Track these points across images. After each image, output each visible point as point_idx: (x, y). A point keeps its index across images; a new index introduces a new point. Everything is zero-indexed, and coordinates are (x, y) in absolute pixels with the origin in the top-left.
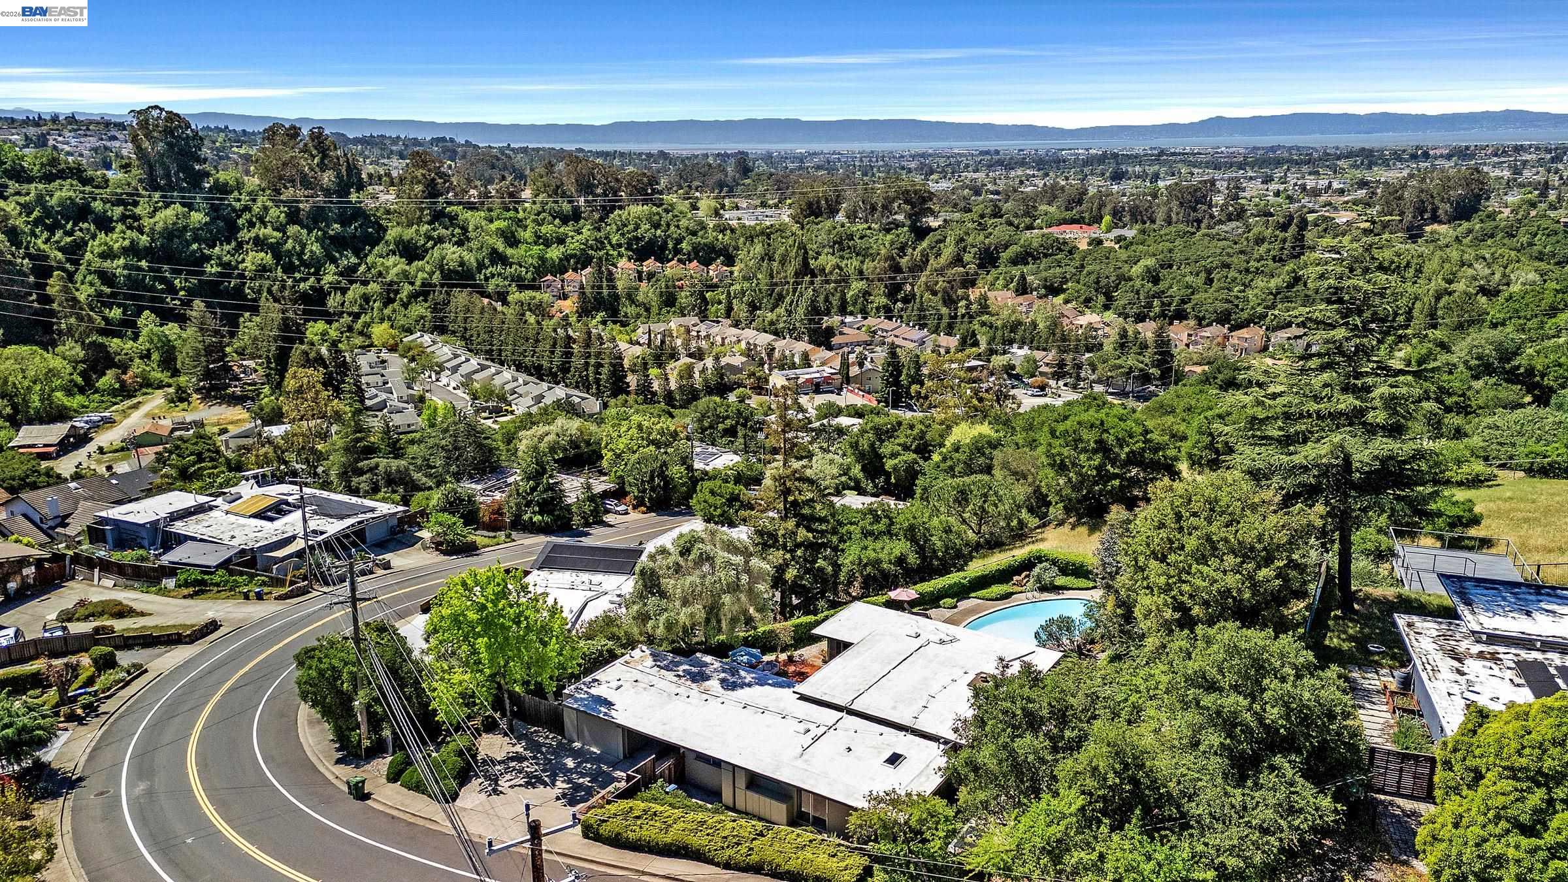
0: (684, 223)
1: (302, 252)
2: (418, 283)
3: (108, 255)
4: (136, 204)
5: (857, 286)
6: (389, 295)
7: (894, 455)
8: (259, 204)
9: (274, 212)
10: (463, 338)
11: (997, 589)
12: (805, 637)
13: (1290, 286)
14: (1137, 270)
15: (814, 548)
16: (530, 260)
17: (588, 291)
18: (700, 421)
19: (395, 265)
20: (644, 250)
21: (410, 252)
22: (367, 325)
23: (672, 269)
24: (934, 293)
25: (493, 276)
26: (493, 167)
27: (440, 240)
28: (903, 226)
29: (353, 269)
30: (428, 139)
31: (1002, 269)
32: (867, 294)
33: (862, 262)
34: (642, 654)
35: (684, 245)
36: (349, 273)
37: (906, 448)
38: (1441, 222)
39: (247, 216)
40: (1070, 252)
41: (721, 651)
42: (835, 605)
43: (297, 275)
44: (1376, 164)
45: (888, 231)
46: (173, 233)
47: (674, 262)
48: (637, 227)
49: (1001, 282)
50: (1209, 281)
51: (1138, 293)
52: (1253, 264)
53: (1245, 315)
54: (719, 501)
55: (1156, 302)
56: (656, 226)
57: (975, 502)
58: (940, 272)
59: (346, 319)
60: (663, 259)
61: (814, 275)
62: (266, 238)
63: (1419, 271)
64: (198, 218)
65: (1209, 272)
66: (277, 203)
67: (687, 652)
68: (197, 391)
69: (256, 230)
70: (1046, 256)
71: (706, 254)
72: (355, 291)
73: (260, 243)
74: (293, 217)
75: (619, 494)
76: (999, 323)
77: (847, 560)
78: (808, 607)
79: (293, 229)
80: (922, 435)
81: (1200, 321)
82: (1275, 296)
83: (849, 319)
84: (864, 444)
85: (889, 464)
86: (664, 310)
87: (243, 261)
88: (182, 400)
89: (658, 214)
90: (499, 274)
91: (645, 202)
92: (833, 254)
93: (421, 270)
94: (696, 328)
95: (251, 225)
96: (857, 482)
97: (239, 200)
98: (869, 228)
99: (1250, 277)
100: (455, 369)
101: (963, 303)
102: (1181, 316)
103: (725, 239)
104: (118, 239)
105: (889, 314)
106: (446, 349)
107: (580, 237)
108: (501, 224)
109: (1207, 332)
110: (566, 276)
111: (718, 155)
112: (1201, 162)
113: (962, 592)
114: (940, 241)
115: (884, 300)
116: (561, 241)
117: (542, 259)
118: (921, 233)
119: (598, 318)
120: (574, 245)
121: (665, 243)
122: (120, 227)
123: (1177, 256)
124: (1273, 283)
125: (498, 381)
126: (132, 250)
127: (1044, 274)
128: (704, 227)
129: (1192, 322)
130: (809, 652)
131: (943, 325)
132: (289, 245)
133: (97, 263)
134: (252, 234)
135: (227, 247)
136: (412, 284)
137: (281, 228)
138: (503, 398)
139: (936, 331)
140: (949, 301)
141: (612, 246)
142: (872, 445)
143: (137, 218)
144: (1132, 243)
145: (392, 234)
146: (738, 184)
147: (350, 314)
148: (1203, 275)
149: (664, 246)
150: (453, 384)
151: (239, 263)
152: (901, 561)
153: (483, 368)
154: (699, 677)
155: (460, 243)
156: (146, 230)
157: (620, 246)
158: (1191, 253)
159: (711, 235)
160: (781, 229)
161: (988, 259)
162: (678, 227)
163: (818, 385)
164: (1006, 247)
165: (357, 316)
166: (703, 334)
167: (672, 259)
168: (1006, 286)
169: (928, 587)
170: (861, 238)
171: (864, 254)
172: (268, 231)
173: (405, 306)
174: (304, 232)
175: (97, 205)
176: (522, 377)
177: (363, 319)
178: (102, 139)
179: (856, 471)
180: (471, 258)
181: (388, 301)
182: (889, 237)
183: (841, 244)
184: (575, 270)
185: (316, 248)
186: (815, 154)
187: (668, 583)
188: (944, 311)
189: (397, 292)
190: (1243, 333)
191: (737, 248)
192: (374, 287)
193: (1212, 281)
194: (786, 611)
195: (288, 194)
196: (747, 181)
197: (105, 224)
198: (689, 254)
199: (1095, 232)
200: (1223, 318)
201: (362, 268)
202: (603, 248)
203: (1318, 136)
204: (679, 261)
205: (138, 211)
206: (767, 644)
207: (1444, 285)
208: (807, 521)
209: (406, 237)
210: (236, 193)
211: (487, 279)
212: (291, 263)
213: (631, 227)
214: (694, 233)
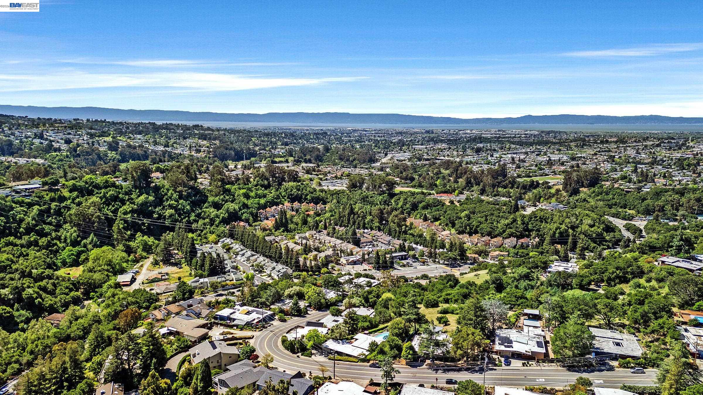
0: (308, 189)
1: (184, 209)
2: (221, 218)
3: (125, 213)
4: (132, 194)
5: (369, 218)
6: (212, 222)
7: (371, 298)
8: (170, 193)
9: (175, 195)
10: (241, 241)
11: (381, 331)
12: (352, 338)
13: (512, 223)
14: (463, 214)
15: (353, 324)
16: (255, 205)
17: (278, 220)
18: (325, 282)
19: (213, 212)
20: (293, 199)
21: (217, 206)
22: (205, 234)
23: (304, 206)
24: (394, 223)
25: (244, 213)
26: (226, 149)
27: (226, 201)
28: (386, 193)
29: (200, 214)
30: (191, 125)
31: (419, 211)
32: (372, 220)
33: (371, 206)
34: (331, 340)
35: (308, 197)
36: (199, 216)
37: (374, 297)
38: (585, 187)
39: (166, 197)
40: (443, 205)
41: (341, 340)
42: (357, 333)
43: (182, 217)
44: (586, 145)
45: (380, 195)
46: (145, 204)
47: (305, 203)
48: (292, 190)
49: (418, 216)
50: (486, 220)
51: (462, 224)
52: (501, 214)
53: (496, 233)
54: (335, 311)
55: (468, 227)
56: (299, 190)
57: (383, 314)
58: (396, 216)
59: (199, 232)
60: (300, 202)
61: (354, 215)
62: (172, 204)
63: (552, 220)
64: (151, 198)
65: (486, 216)
66: (176, 192)
67: (337, 340)
68: (161, 261)
69: (169, 202)
70: (434, 206)
71: (316, 201)
72: (201, 222)
73: (171, 207)
74: (181, 197)
75: (310, 306)
76: (416, 234)
77: (359, 326)
78: (353, 334)
79: (181, 201)
80: (378, 293)
81: (482, 234)
82: (507, 226)
83: (366, 231)
84: (365, 295)
85: (371, 300)
86: (303, 226)
87: (165, 213)
88: (157, 264)
89: (299, 185)
90: (246, 212)
91: (294, 181)
92: (361, 203)
93: (222, 213)
94: (315, 236)
95: (167, 200)
96: (363, 304)
97: (163, 192)
98: (374, 194)
99: (500, 219)
100: (243, 255)
101: (404, 227)
102: (476, 232)
103: (323, 195)
104: (127, 207)
105: (380, 230)
106: (237, 246)
107: (272, 194)
108: (244, 191)
109: (484, 239)
110: (267, 210)
111: (315, 134)
112: (516, 142)
113: (375, 332)
114: (398, 200)
115: (377, 224)
116: (265, 196)
117: (259, 204)
118: (392, 195)
119: (282, 230)
120: (270, 197)
121: (302, 195)
122: (128, 203)
123: (477, 210)
124: (507, 222)
125: (259, 260)
126: (133, 211)
127: (434, 214)
128: (315, 191)
129: (480, 235)
130: (353, 340)
131: (397, 235)
132: (180, 207)
133: (123, 216)
134: (168, 203)
135: (160, 208)
136: (219, 218)
137: (177, 201)
138: (262, 267)
139: (394, 237)
140: (399, 226)
141: (282, 196)
142: (367, 296)
143: (132, 199)
144: (463, 204)
145: (211, 199)
146: (324, 155)
147: (200, 230)
148: (484, 218)
149: (301, 197)
150: (242, 260)
151: (163, 213)
152: (368, 326)
153: (253, 255)
154: (339, 343)
155: (232, 202)
156: (136, 203)
157: (285, 196)
158: (481, 209)
159: (318, 193)
160: (343, 192)
161: (414, 207)
162: (306, 190)
163: (355, 262)
164: (421, 203)
165: (202, 231)
166: (318, 238)
167: (304, 202)
168: (420, 218)
169: (370, 331)
170: (371, 197)
171: (372, 204)
172: (173, 202)
173: (217, 226)
174: (184, 202)
175: (121, 196)
176: (267, 260)
177: (204, 232)
178: (65, 134)
179: (363, 301)
180: (237, 207)
181: (212, 225)
182: (381, 197)
183: (364, 199)
184: (270, 207)
185: (188, 207)
186: (355, 130)
187: (335, 331)
188: (397, 229)
189: (214, 222)
190: (495, 240)
191: (327, 198)
192: (207, 220)
193: (487, 219)
194: (349, 334)
195: (180, 189)
196: (328, 154)
197: (123, 202)
198: (310, 200)
199: (453, 197)
200: (489, 234)
201: (203, 214)
202: (279, 198)
203: (571, 124)
204: (306, 203)
205: (132, 196)
206: (347, 339)
207: (559, 225)
208: (353, 320)
209: (216, 201)
210: (163, 189)
211: (242, 214)
212: (180, 213)
213: (289, 190)
214: (312, 193)
